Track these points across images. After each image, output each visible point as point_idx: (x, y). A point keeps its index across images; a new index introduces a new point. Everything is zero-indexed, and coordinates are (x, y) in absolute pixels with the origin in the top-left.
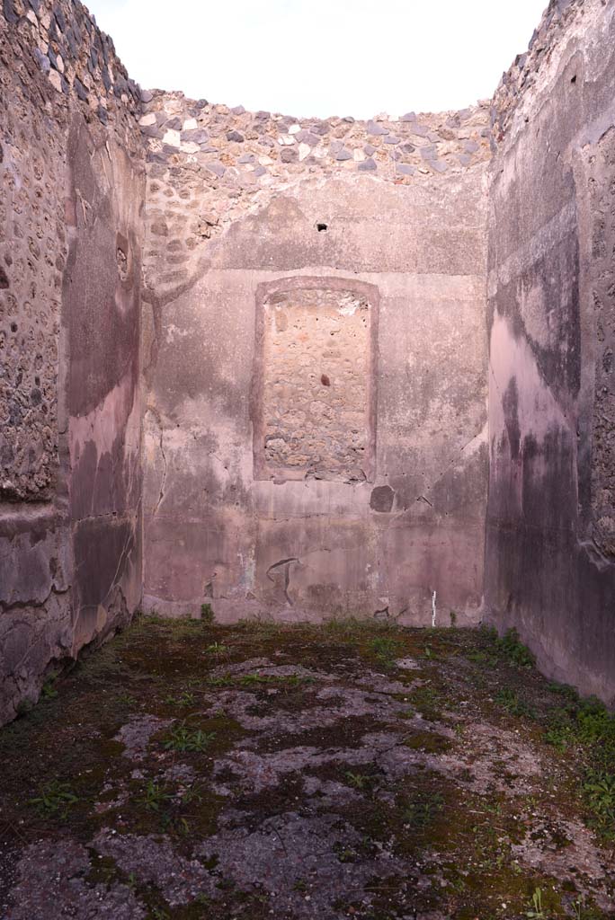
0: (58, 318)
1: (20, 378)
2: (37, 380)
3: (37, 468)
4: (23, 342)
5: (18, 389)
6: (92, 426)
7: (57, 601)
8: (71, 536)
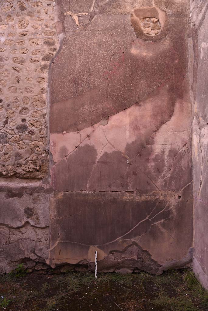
0: (45, 85)
1: (6, 122)
2: (24, 120)
3: (24, 162)
4: (8, 105)
5: (6, 127)
6: (89, 136)
7: (35, 231)
8: (52, 199)
